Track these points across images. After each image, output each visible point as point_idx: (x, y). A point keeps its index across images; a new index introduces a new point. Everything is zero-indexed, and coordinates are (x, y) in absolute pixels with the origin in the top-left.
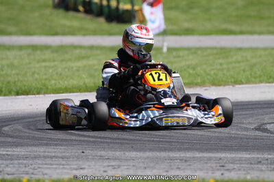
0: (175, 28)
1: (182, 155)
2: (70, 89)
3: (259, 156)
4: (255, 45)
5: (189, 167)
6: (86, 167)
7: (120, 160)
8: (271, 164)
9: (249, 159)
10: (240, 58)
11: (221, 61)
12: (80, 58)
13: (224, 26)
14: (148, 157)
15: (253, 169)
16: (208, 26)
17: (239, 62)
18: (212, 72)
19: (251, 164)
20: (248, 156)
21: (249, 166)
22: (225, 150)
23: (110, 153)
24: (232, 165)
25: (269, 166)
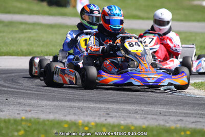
1: (80, 105)
2: (10, 53)
3: (137, 108)
5: (82, 114)
6: (6, 110)
7: (33, 106)
8: (145, 114)
9: (129, 110)
12: (24, 31)
13: (135, 13)
14: (55, 105)
15: (130, 117)
19: (130, 113)
20: (129, 108)
21: (128, 114)
22: (114, 102)
23: (28, 101)
24: (115, 114)
25: (143, 115)
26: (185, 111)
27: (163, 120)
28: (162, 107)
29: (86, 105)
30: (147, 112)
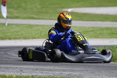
0: (11, 16)
1: (6, 66)
3: (37, 67)
4: (44, 24)
5: (8, 71)
8: (42, 70)
9: (33, 68)
10: (36, 29)
11: (29, 30)
13: (32, 16)
15: (34, 72)
16: (25, 15)
17: (36, 30)
18: (24, 34)
19: (33, 70)
20: (33, 67)
22: (24, 64)
24: (26, 70)
25: (40, 71)
26: (63, 69)
27: (52, 73)
28: (51, 66)
29: (8, 66)
30: (43, 69)
